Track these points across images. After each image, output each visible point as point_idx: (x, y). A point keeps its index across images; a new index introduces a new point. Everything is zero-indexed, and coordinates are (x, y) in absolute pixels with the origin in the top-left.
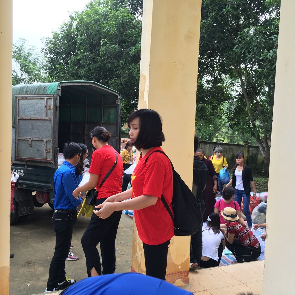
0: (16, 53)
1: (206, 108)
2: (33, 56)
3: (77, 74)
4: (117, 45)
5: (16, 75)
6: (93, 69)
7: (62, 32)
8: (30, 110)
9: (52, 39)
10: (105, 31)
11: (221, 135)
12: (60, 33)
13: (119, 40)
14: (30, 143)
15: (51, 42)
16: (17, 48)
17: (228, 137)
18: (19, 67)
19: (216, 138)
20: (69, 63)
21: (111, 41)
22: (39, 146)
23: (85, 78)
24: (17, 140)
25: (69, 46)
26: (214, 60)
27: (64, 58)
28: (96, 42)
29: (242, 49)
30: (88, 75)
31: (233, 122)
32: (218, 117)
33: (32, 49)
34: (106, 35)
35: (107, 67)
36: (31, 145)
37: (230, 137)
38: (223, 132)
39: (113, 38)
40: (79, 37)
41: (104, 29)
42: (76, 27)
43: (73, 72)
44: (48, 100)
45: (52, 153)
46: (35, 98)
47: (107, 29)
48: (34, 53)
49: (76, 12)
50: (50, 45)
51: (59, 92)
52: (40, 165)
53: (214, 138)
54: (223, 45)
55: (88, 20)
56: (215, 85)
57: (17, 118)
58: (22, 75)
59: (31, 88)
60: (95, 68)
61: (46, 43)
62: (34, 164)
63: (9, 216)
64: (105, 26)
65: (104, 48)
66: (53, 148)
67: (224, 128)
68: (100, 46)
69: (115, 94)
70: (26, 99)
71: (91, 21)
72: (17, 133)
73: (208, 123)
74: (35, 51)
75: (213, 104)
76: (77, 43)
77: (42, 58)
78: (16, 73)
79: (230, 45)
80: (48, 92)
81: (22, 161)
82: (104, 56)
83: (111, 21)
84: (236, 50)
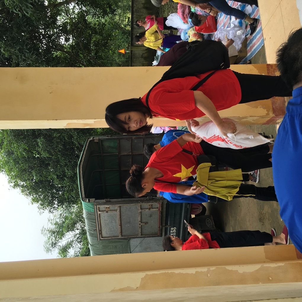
0: (57, 236)
1: (95, 41)
2: (58, 220)
3: (72, 178)
4: (39, 140)
5: (78, 235)
6: (65, 163)
7: (31, 195)
8: (112, 227)
9: (39, 204)
10: (25, 153)
11: (123, 21)
12: (32, 197)
13: (33, 139)
14: (144, 224)
15: (42, 205)
16: (52, 235)
17: (124, 13)
18: (71, 232)
19: (126, 27)
20: (61, 186)
21: (34, 147)
22: (146, 215)
23: (75, 170)
24: (142, 236)
25: (44, 187)
26: (43, 35)
27: (57, 191)
28: (37, 161)
29: (27, 7)
30: (72, 166)
31: (108, 9)
32: (104, 27)
33: (51, 221)
34: (29, 151)
35: (61, 149)
36: (146, 223)
37: (124, 10)
38: (119, 19)
39: (31, 144)
40: (35, 178)
41: (23, 154)
43: (71, 182)
44: (101, 210)
45: (152, 203)
46: (99, 222)
47: (23, 151)
48: (55, 219)
49: (8, 182)
50: (46, 205)
51: (92, 200)
52: (164, 213)
53: (126, 29)
54: (25, 27)
55: (16, 170)
56: (70, 32)
57: (120, 238)
58: (78, 229)
59: (90, 227)
60: (64, 160)
61: (44, 208)
62: (164, 219)
64: (20, 153)
65: (42, 152)
66: (147, 203)
67: (115, 18)
68: (41, 157)
69: (89, 143)
70: (101, 230)
71: (16, 167)
73: (111, 38)
74: (52, 219)
75: (91, 33)
76: (40, 180)
77: (59, 211)
78: (76, 235)
79: (25, 20)
80: (92, 210)
81: (161, 230)
82: (51, 153)
83: (14, 148)
84: (29, 14)
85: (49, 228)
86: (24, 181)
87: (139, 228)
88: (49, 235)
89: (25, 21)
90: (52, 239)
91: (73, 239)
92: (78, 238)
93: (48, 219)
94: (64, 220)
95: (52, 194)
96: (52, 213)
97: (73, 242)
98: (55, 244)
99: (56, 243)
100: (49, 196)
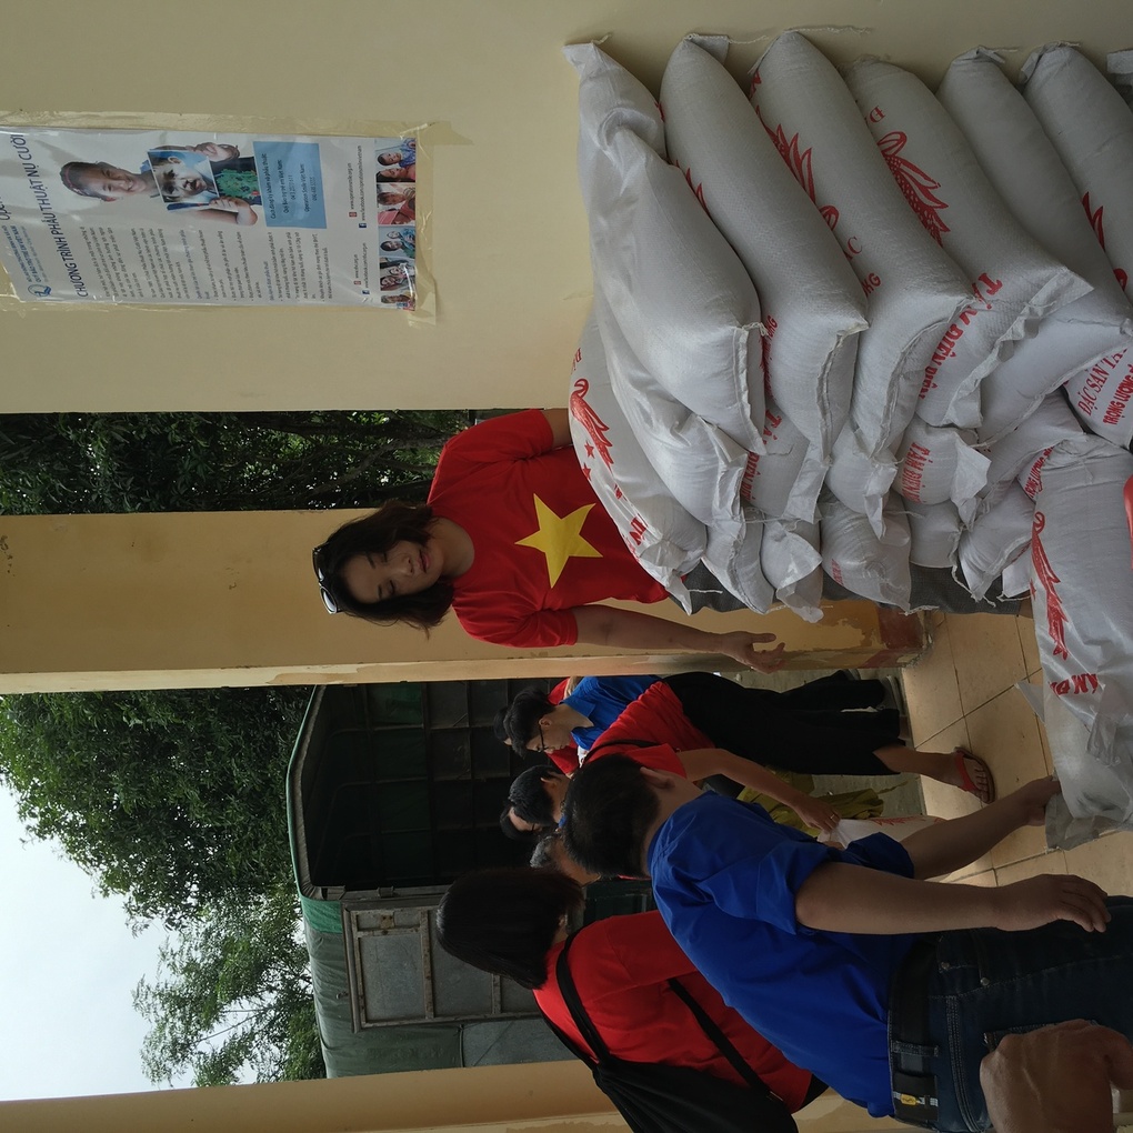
3: (254, 796)
5: (273, 1012)
7: (103, 861)
8: (401, 982)
9: (129, 894)
12: (105, 868)
15: (140, 897)
16: (173, 1013)
18: (244, 1001)
24: (504, 1015)
27: (200, 844)
33: (171, 960)
34: (105, 704)
44: (364, 924)
46: (358, 967)
47: (85, 704)
50: (155, 900)
51: (334, 891)
57: (429, 1021)
60: (228, 731)
70: (364, 996)
72: (482, 1017)
80: (335, 927)
85: (162, 986)
87: (495, 985)
88: (162, 1014)
90: (172, 1028)
91: (252, 1029)
92: (271, 1023)
93: (159, 953)
94: (219, 954)
95: (181, 855)
96: (177, 927)
97: (254, 1038)
98: (185, 1047)
99: (189, 1045)
100: (167, 865)
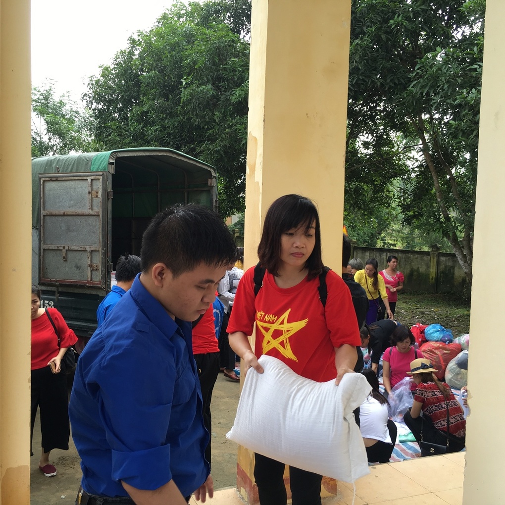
0: (39, 102)
1: (363, 189)
2: (67, 107)
3: (142, 136)
4: (210, 86)
5: (39, 139)
6: (169, 127)
7: (115, 66)
9: (99, 77)
10: (189, 63)
11: (391, 235)
12: (112, 67)
13: (212, 78)
14: (64, 255)
15: (97, 82)
17: (403, 239)
18: (45, 126)
19: (382, 240)
20: (129, 117)
21: (199, 79)
22: (80, 260)
23: (156, 143)
24: (42, 251)
25: (128, 89)
26: (375, 107)
28: (174, 81)
29: (423, 87)
30: (162, 138)
31: (411, 213)
32: (384, 204)
34: (191, 69)
35: (193, 123)
36: (65, 259)
37: (407, 238)
38: (393, 230)
39: (203, 74)
40: (144, 74)
41: (186, 60)
42: (140, 57)
43: (135, 133)
44: (94, 182)
45: (100, 271)
46: (72, 178)
47: (193, 60)
48: (70, 102)
49: (140, 30)
51: (112, 168)
52: (81, 291)
53: (378, 240)
54: (391, 81)
55: (161, 45)
56: (379, 151)
57: (42, 212)
58: (50, 139)
59: (64, 162)
60: (173, 126)
61: (90, 85)
62: (71, 290)
63: (29, 380)
64: (189, 54)
65: (188, 91)
66: (102, 263)
67: (395, 224)
68: (181, 88)
69: (207, 170)
70: (57, 180)
71: (165, 46)
72: (42, 240)
73: (367, 215)
74: (71, 98)
75: (376, 183)
76: (141, 83)
77: (84, 111)
78: (40, 136)
79: (403, 81)
80: (94, 168)
81: (51, 285)
82: (187, 105)
83: (198, 46)
84: (413, 89)
86: (140, 56)
87: (58, 247)
89: (400, 81)
94: (68, 117)
95: (116, 102)
96: (83, 98)
100: (112, 95)
